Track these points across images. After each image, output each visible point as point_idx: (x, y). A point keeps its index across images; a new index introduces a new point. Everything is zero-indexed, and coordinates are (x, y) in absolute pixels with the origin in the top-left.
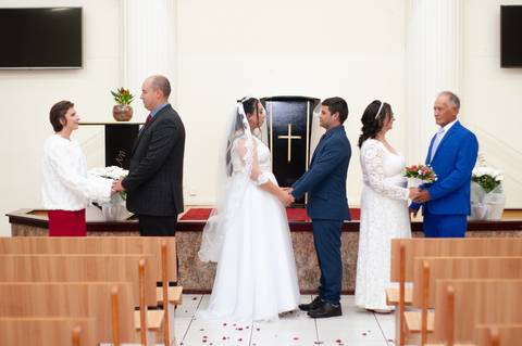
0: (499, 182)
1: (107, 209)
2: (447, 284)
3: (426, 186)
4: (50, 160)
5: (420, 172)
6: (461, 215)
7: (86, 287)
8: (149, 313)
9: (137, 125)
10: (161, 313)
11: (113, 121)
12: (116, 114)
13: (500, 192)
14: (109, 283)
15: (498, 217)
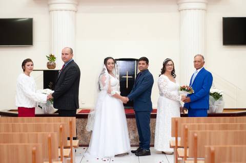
0: (221, 96)
1: (44, 108)
2: (194, 132)
3: (189, 95)
4: (20, 85)
5: (186, 88)
6: (205, 109)
7: (37, 134)
8: (64, 150)
9: (58, 71)
10: (69, 150)
11: (47, 69)
12: (48, 66)
13: (222, 100)
14: (47, 133)
15: (221, 111)
